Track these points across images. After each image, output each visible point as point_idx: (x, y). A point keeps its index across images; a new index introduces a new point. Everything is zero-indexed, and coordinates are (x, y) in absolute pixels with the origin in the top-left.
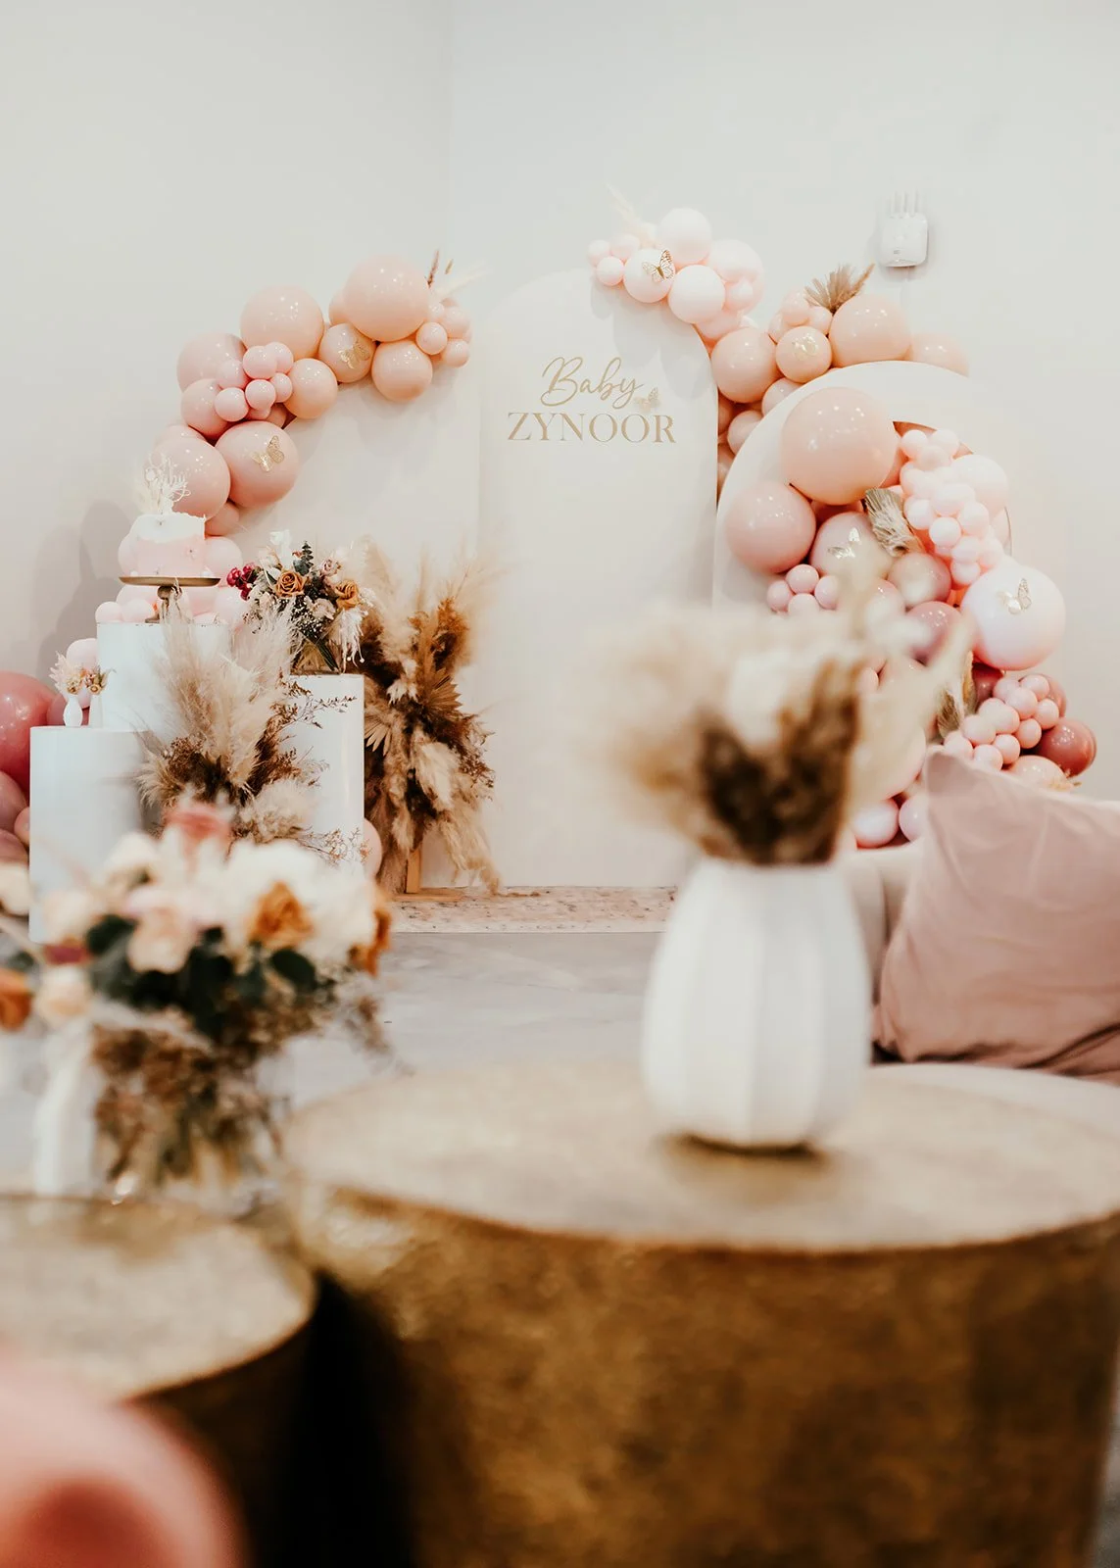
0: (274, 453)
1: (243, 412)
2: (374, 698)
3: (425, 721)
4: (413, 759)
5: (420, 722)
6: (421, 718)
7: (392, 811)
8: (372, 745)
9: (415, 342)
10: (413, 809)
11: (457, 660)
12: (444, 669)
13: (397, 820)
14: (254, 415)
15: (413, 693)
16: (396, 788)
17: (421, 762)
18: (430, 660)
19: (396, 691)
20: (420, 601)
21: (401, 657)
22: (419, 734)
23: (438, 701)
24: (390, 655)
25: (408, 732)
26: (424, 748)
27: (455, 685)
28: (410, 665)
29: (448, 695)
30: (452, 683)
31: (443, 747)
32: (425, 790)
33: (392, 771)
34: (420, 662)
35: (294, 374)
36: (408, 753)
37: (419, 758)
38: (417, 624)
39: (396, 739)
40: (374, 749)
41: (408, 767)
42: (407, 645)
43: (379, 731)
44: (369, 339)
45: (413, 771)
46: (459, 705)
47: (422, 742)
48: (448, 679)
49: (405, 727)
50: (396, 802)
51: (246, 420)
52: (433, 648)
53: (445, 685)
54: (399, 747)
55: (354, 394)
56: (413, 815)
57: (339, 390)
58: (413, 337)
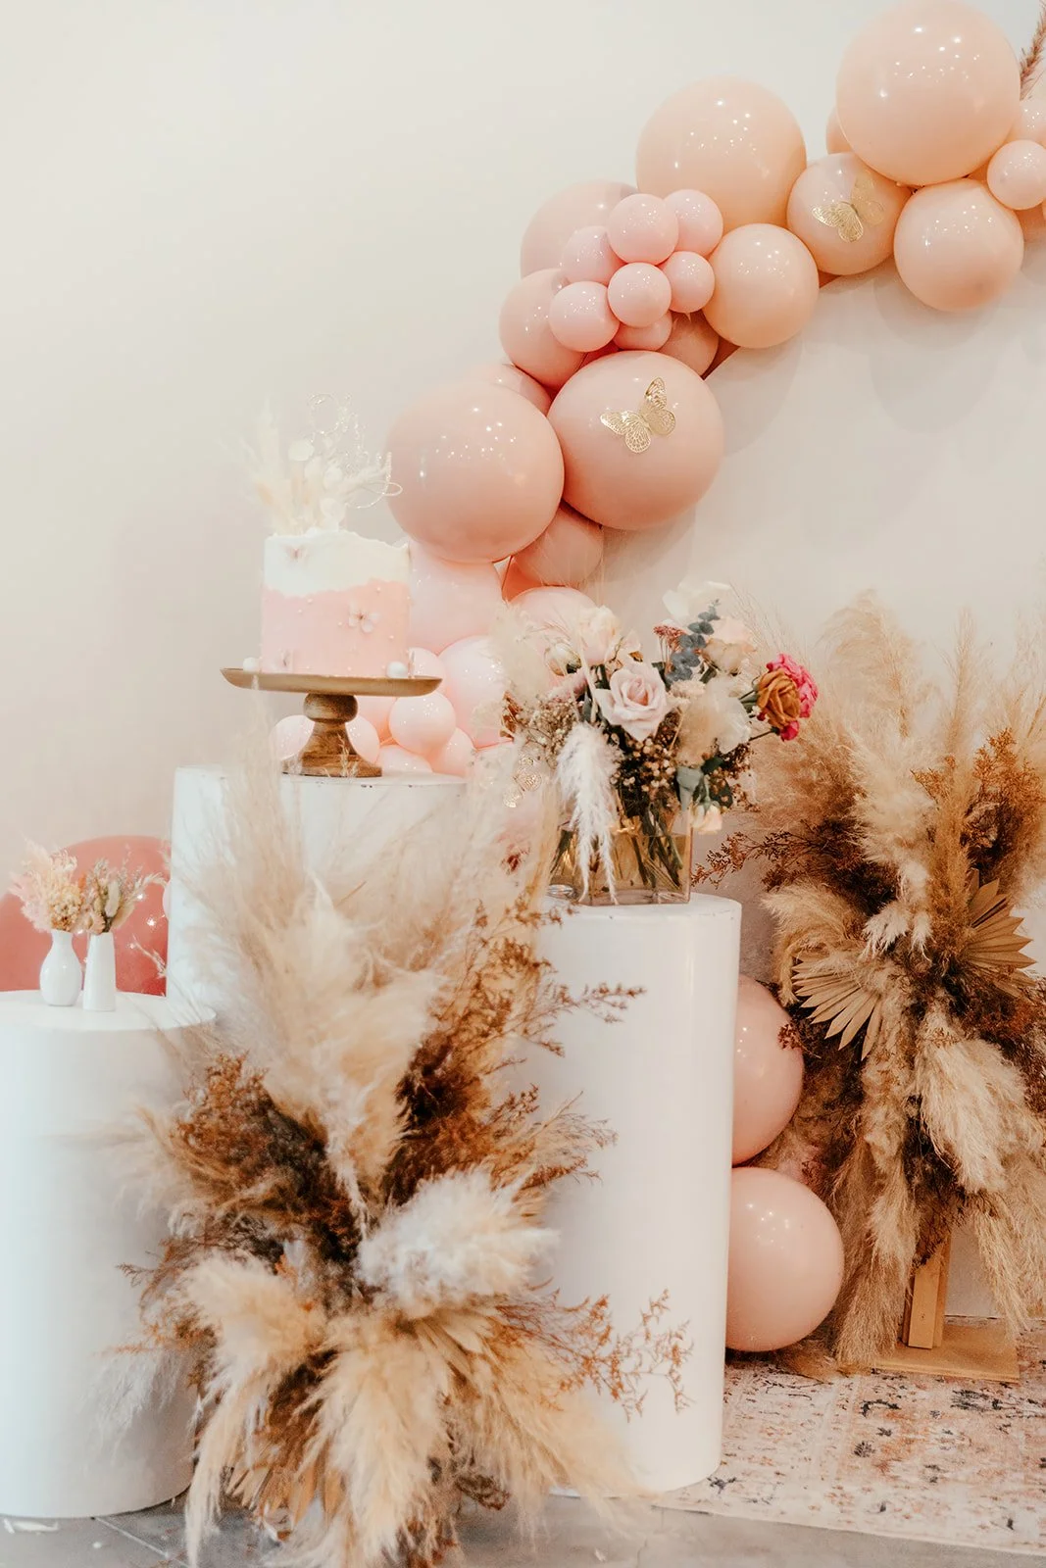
0: (656, 413)
1: (605, 334)
2: (842, 938)
3: (955, 990)
4: (918, 1073)
5: (941, 993)
6: (946, 984)
7: (875, 1182)
8: (838, 1037)
9: (986, 184)
10: (916, 1180)
11: (1026, 867)
12: (995, 884)
13: (882, 1200)
14: (630, 338)
15: (922, 932)
16: (881, 1133)
17: (934, 1082)
18: (959, 865)
19: (886, 926)
20: (955, 732)
21: (898, 855)
22: (936, 1019)
23: (987, 950)
24: (875, 848)
25: (917, 1012)
26: (940, 1054)
27: (1020, 921)
28: (914, 875)
29: (1006, 941)
30: (1015, 913)
31: (992, 1053)
32: (939, 1149)
33: (877, 1096)
34: (939, 868)
35: (720, 256)
36: (910, 1060)
37: (930, 1073)
38: (933, 784)
39: (887, 1026)
40: (844, 1042)
41: (908, 1092)
42: (910, 826)
43: (857, 1004)
44: (891, 182)
45: (916, 1100)
46: (1029, 963)
47: (941, 1039)
48: (1002, 906)
49: (908, 1003)
50: (881, 1163)
51: (612, 348)
52: (964, 839)
53: (1000, 915)
54: (891, 1046)
55: (849, 299)
56: (916, 1195)
57: (820, 292)
58: (978, 175)
